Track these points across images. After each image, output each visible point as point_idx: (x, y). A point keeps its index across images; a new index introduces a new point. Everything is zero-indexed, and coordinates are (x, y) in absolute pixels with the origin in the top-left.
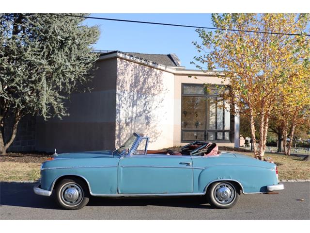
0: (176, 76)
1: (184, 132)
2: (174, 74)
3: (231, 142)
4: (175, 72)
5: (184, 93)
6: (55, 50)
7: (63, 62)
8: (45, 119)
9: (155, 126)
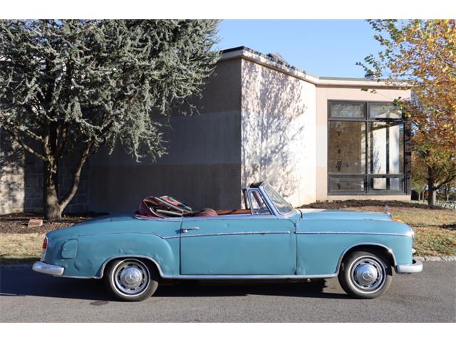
0: (318, 88)
1: (331, 179)
2: (317, 85)
3: (406, 194)
4: (318, 81)
5: (332, 116)
6: (166, 43)
7: (175, 65)
8: (137, 160)
9: (292, 170)
